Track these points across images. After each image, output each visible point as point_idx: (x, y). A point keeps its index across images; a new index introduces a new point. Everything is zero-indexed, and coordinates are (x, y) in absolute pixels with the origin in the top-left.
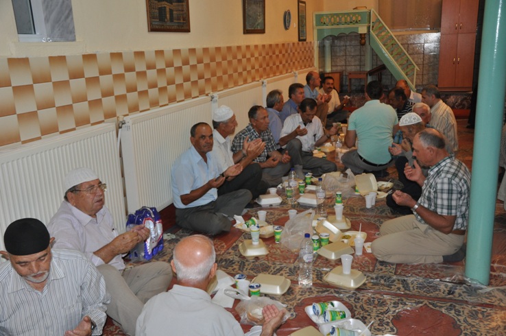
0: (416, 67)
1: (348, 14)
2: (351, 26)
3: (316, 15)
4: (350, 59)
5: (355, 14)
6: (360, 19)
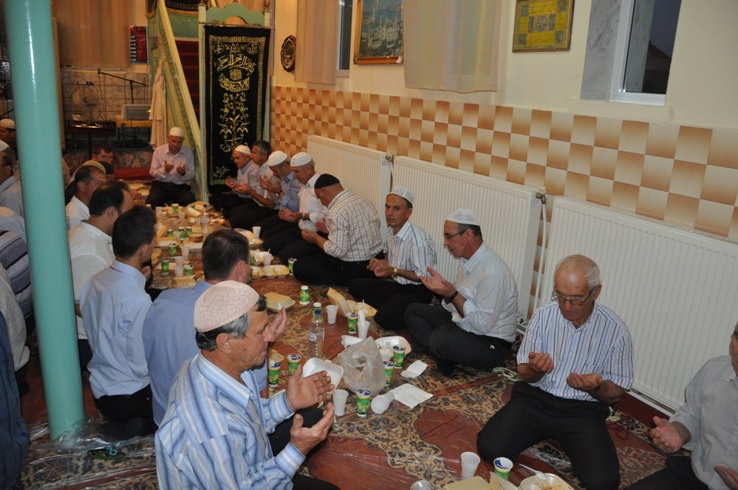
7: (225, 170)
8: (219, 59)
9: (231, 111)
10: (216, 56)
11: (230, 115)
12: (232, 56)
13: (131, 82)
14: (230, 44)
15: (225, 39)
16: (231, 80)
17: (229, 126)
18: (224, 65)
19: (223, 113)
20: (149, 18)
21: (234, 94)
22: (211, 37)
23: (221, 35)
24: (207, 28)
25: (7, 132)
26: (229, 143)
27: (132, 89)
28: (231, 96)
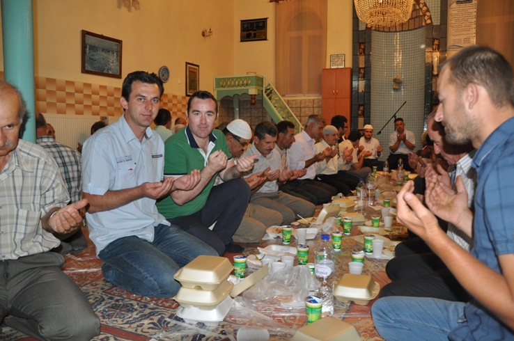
2: (243, 88)
3: (216, 79)
5: (246, 78)
6: (250, 82)
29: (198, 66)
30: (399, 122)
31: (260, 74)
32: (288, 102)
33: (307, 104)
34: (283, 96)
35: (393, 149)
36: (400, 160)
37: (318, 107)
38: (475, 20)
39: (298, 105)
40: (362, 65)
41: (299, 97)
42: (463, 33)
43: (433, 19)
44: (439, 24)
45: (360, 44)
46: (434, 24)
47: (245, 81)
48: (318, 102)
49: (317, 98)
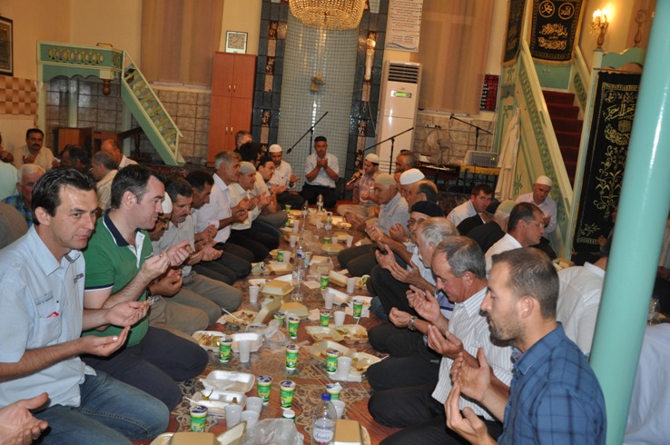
0: (179, 133)
1: (87, 51)
2: (90, 66)
3: (41, 45)
4: (102, 114)
5: (95, 51)
6: (102, 59)
7: (596, 228)
8: (609, 109)
9: (613, 165)
10: (606, 105)
11: (611, 169)
12: (624, 106)
13: (478, 129)
14: (623, 93)
15: (618, 87)
16: (618, 131)
17: (607, 181)
18: (614, 115)
19: (603, 167)
20: (504, 67)
21: (619, 147)
22: (605, 85)
23: (616, 83)
24: (601, 75)
25: (372, 166)
26: (605, 200)
27: (477, 136)
28: (615, 149)
29: (11, 21)
30: (321, 143)
31: (118, 48)
32: (159, 93)
33: (188, 98)
34: (151, 82)
35: (311, 177)
36: (320, 196)
37: (204, 105)
38: (420, 14)
39: (174, 99)
40: (271, 53)
41: (176, 88)
42: (405, 28)
43: (371, 4)
44: (377, 12)
45: (271, 22)
46: (371, 11)
47: (92, 57)
48: (205, 98)
49: (202, 91)
